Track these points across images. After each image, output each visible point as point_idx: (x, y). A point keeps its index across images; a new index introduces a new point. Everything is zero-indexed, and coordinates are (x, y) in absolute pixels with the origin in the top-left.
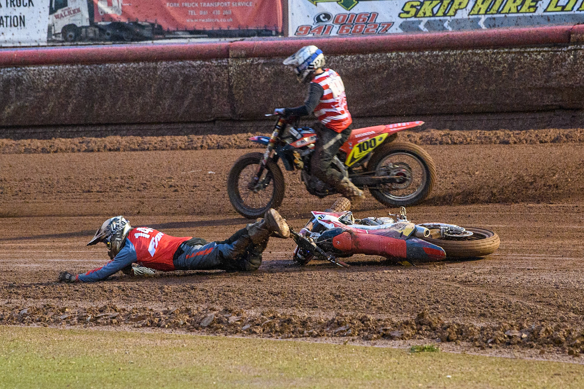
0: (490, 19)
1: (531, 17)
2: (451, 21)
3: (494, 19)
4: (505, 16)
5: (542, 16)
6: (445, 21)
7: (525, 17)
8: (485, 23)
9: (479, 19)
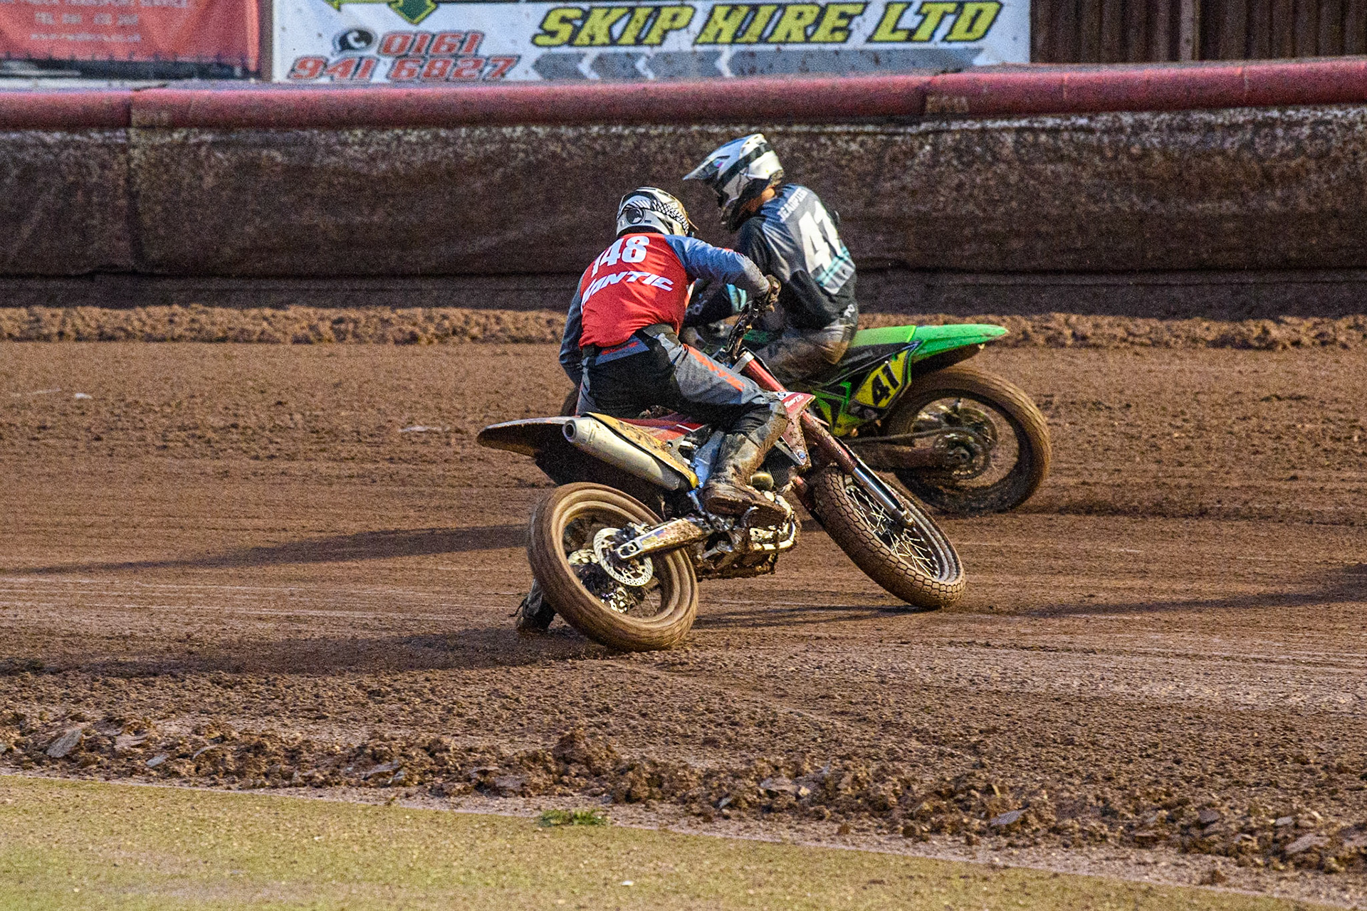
0: (743, 54)
1: (837, 53)
2: (652, 56)
3: (752, 54)
4: (779, 49)
5: (862, 52)
6: (639, 56)
7: (823, 52)
8: (732, 63)
9: (718, 55)
